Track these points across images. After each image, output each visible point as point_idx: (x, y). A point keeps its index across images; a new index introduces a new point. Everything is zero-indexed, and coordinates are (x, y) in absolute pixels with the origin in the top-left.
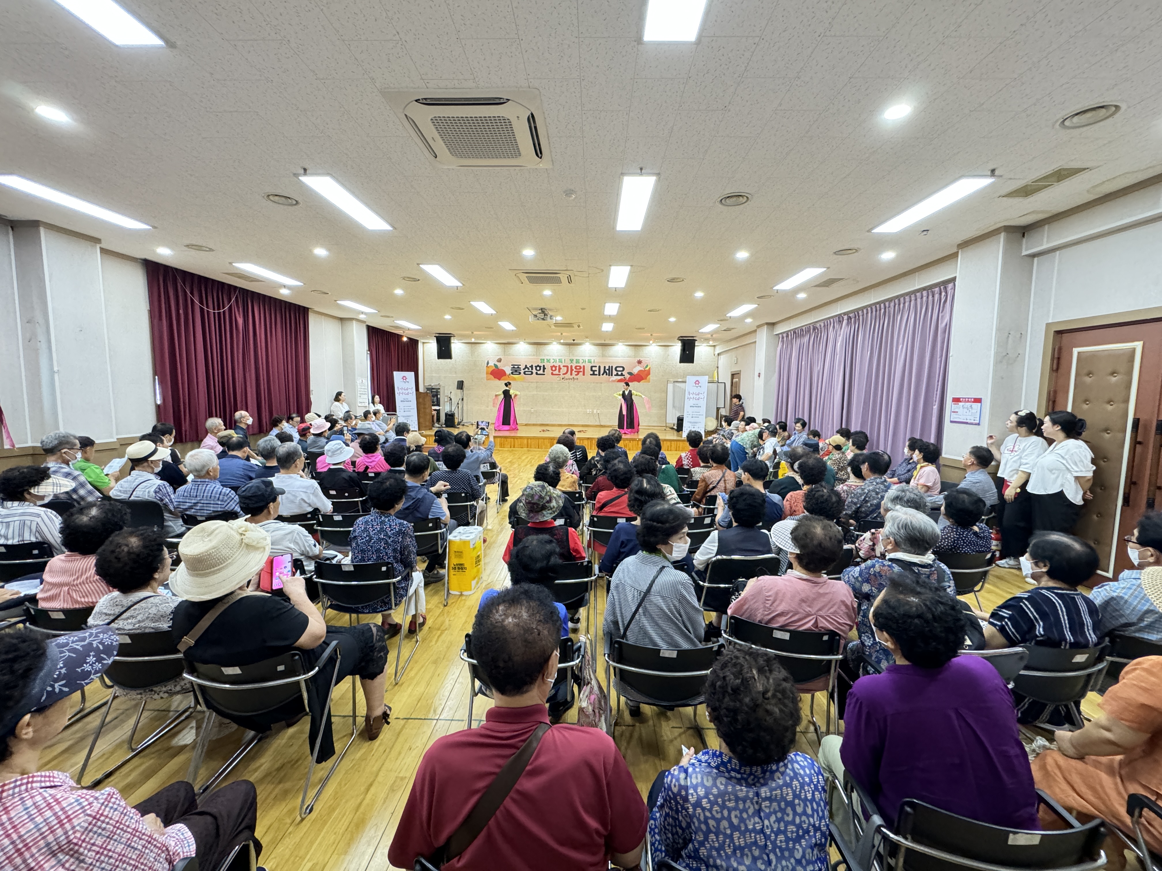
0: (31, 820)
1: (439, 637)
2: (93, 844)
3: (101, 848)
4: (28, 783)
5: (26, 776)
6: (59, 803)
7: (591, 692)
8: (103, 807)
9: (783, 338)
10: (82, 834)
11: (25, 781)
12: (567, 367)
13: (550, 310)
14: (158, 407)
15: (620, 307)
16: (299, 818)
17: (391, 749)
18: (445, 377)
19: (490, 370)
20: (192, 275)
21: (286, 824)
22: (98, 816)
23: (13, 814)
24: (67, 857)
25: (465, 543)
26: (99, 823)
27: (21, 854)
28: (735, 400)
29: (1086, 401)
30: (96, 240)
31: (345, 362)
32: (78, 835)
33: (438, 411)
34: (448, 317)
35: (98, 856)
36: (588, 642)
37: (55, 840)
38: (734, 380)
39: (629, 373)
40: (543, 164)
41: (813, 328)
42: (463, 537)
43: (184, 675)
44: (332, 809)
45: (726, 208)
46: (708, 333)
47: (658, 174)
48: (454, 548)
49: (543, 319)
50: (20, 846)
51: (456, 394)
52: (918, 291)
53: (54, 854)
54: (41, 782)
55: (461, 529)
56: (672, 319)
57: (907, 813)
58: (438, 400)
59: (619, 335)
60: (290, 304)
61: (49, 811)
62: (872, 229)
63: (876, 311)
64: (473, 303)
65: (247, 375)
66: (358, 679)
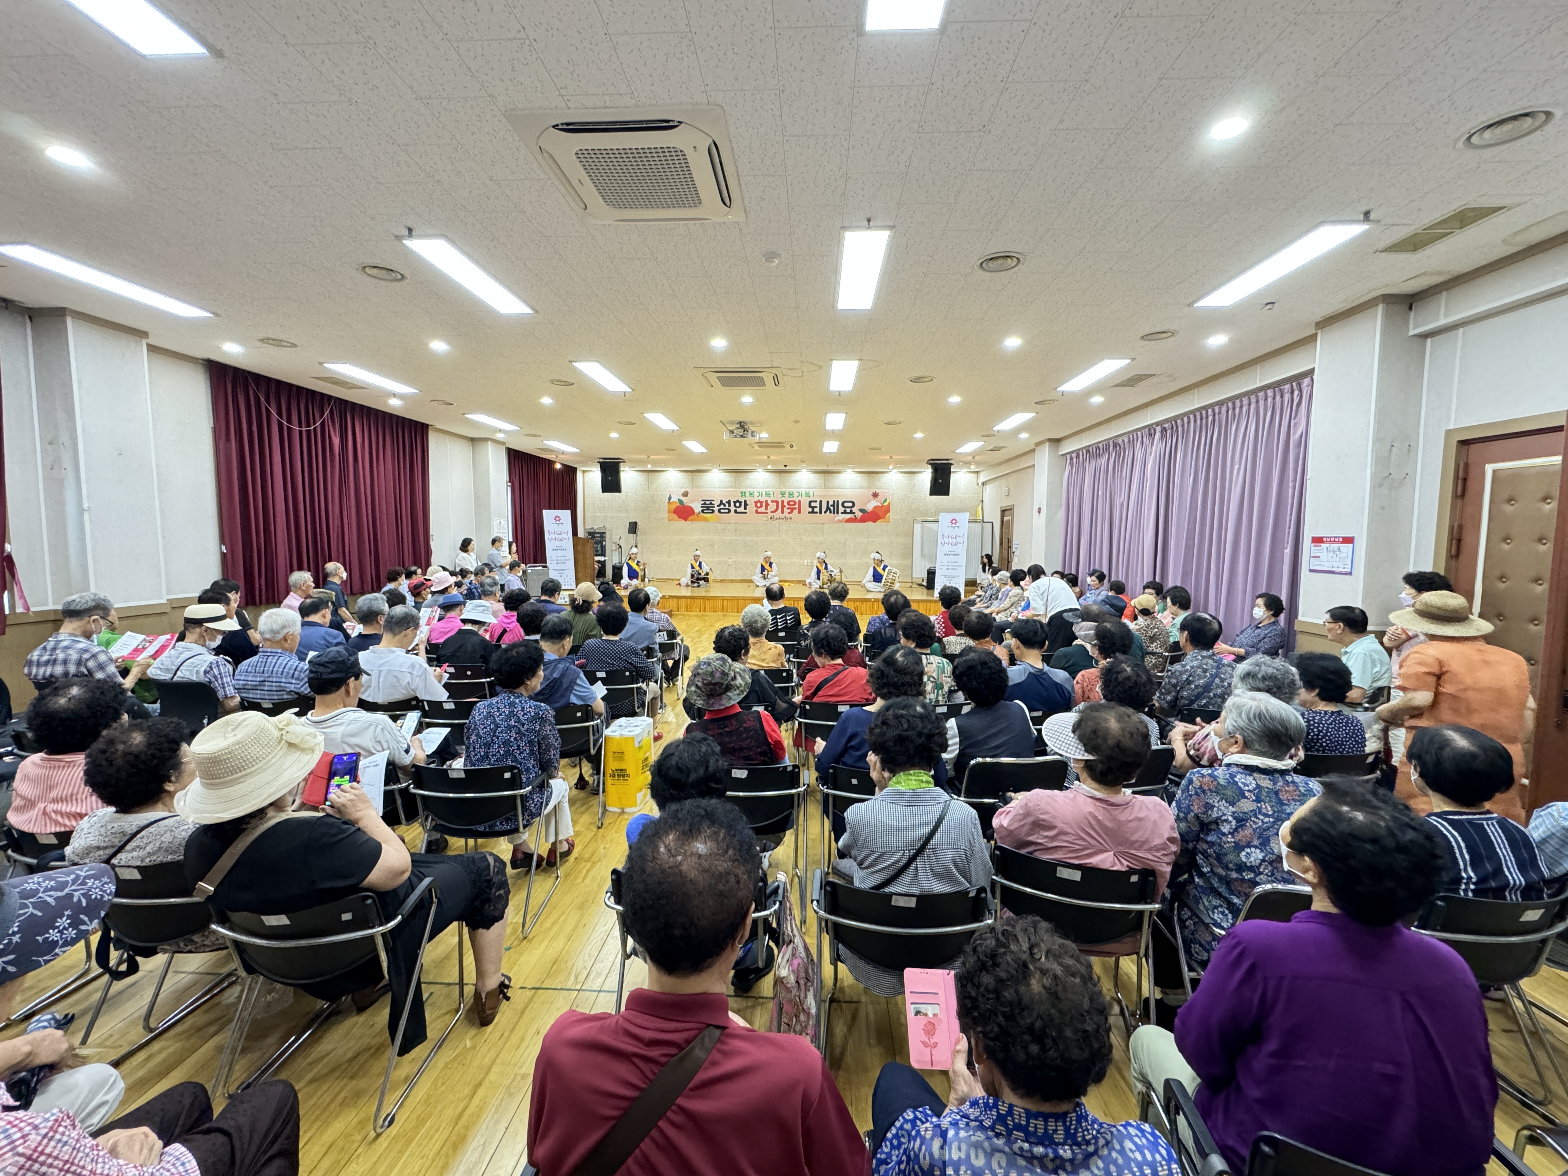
1: (588, 871)
7: (793, 955)
9: (1071, 459)
12: (777, 502)
13: (752, 423)
14: (224, 556)
15: (846, 419)
16: (373, 1134)
17: (511, 1033)
18: (612, 518)
19: (674, 507)
20: (268, 380)
21: (353, 1142)
25: (625, 740)
29: (1506, 539)
30: (142, 334)
31: (477, 498)
33: (603, 564)
34: (614, 435)
38: (1006, 518)
39: (861, 510)
40: (733, 216)
41: (1114, 445)
42: (625, 733)
43: (213, 926)
44: (421, 1121)
45: (989, 274)
46: (968, 454)
47: (892, 228)
48: (612, 747)
49: (742, 436)
51: (627, 540)
52: (1261, 389)
55: (623, 720)
56: (919, 435)
58: (603, 548)
59: (845, 459)
60: (404, 418)
62: (1195, 302)
63: (1201, 419)
64: (647, 415)
65: (345, 514)
66: (466, 930)
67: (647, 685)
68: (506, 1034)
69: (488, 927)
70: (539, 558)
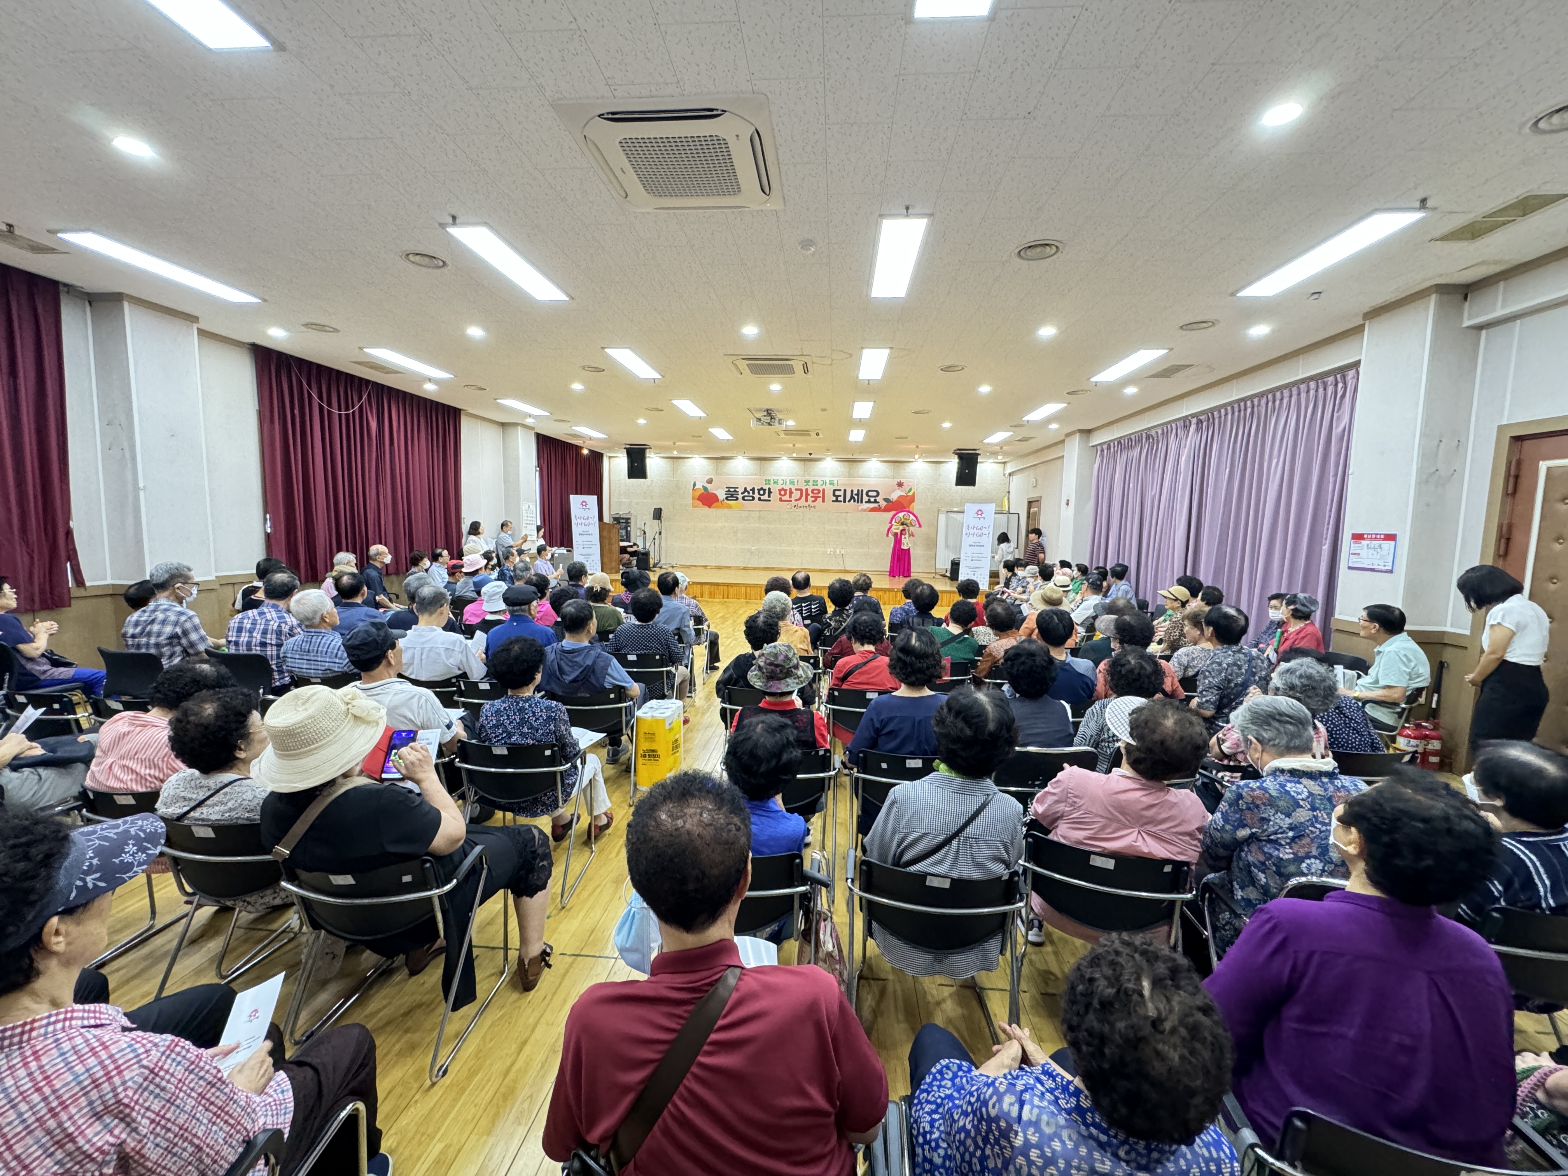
0: (69, 1069)
2: (148, 1109)
3: (158, 1115)
4: (65, 1019)
5: (62, 1010)
6: (106, 1048)
8: (164, 1058)
9: (1102, 450)
10: (135, 1093)
11: (62, 1017)
12: (801, 490)
13: (779, 411)
14: (268, 536)
15: (874, 407)
16: (428, 1083)
17: (553, 996)
18: (637, 504)
19: (698, 494)
20: (310, 364)
21: (411, 1089)
22: (156, 1070)
23: (44, 1060)
24: (116, 1121)
25: (657, 721)
26: (158, 1080)
27: (55, 1115)
28: (1032, 536)
29: (1558, 539)
30: (192, 319)
31: (506, 481)
32: (130, 1093)
34: (641, 421)
35: (153, 1126)
36: (824, 861)
37: (101, 1097)
38: (1032, 510)
39: (886, 500)
40: (772, 204)
41: (1147, 437)
42: (657, 714)
43: (283, 884)
44: (472, 1074)
45: (1027, 262)
46: (997, 444)
47: (931, 215)
48: (643, 729)
49: (769, 424)
50: (54, 1104)
51: (652, 527)
52: (1303, 381)
53: (98, 1116)
54: (83, 1018)
55: (654, 702)
56: (947, 425)
57: (1297, 1129)
58: (628, 534)
59: (870, 448)
60: (437, 403)
61: (93, 1058)
62: (1238, 291)
63: (1240, 411)
64: (675, 402)
65: (381, 497)
66: (511, 897)
67: (677, 669)
68: (549, 997)
69: (531, 896)
70: (565, 542)
